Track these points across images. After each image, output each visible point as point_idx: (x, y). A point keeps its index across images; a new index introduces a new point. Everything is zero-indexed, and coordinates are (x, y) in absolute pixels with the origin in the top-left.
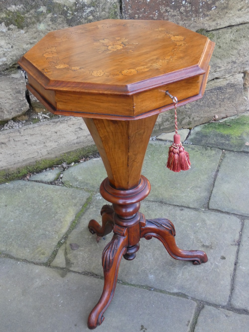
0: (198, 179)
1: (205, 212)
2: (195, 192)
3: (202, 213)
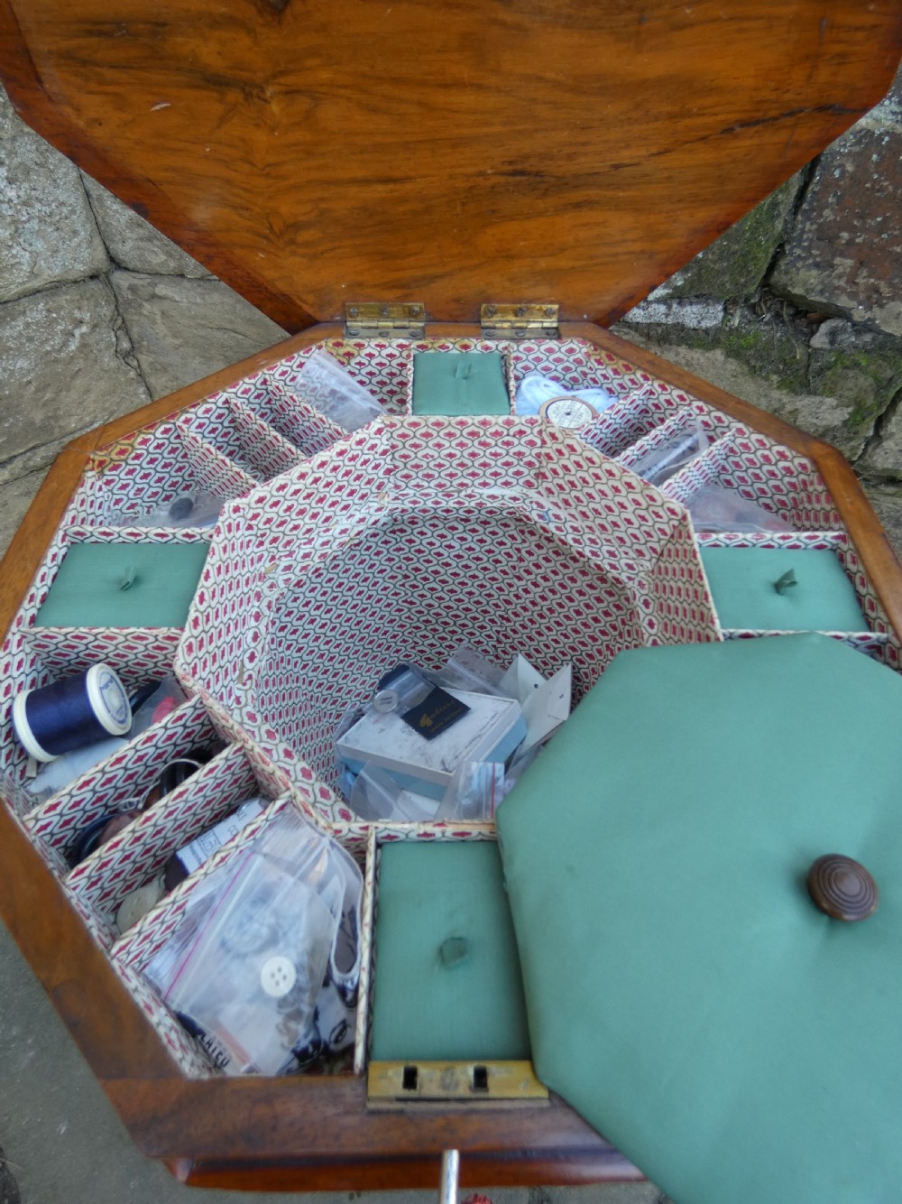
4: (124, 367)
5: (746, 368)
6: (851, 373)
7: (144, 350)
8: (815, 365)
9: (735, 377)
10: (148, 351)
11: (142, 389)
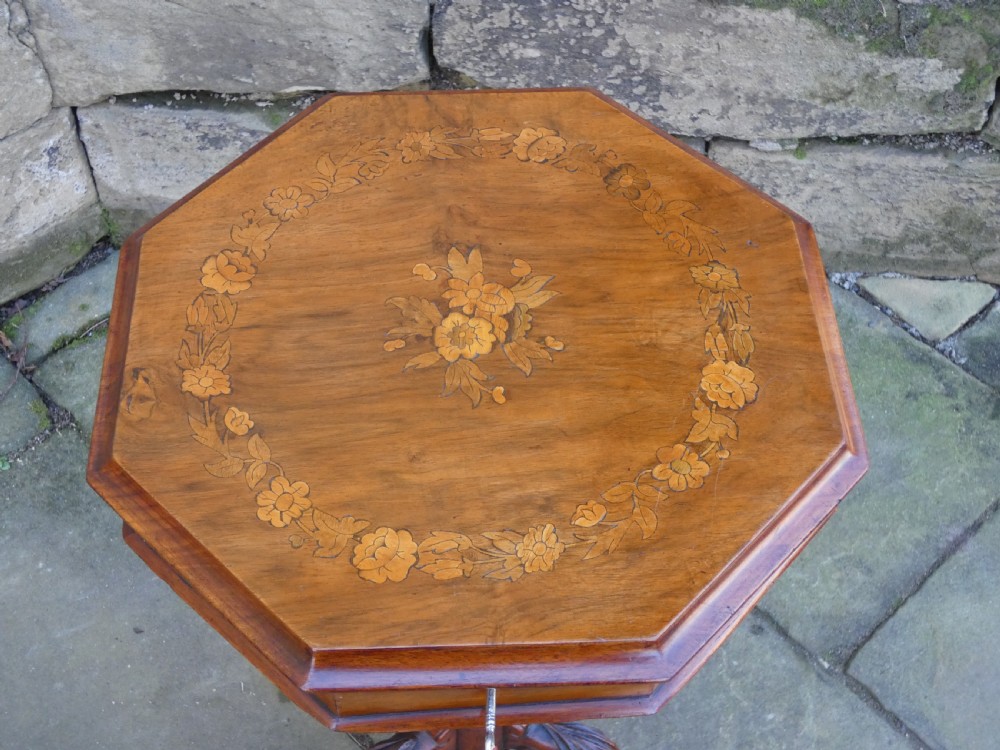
0: (886, 534)
1: (826, 677)
2: (840, 581)
3: (813, 676)
4: (18, 47)
5: (824, 29)
6: (954, 31)
7: (43, 24)
8: (907, 24)
9: (812, 38)
10: (50, 24)
11: (39, 72)
